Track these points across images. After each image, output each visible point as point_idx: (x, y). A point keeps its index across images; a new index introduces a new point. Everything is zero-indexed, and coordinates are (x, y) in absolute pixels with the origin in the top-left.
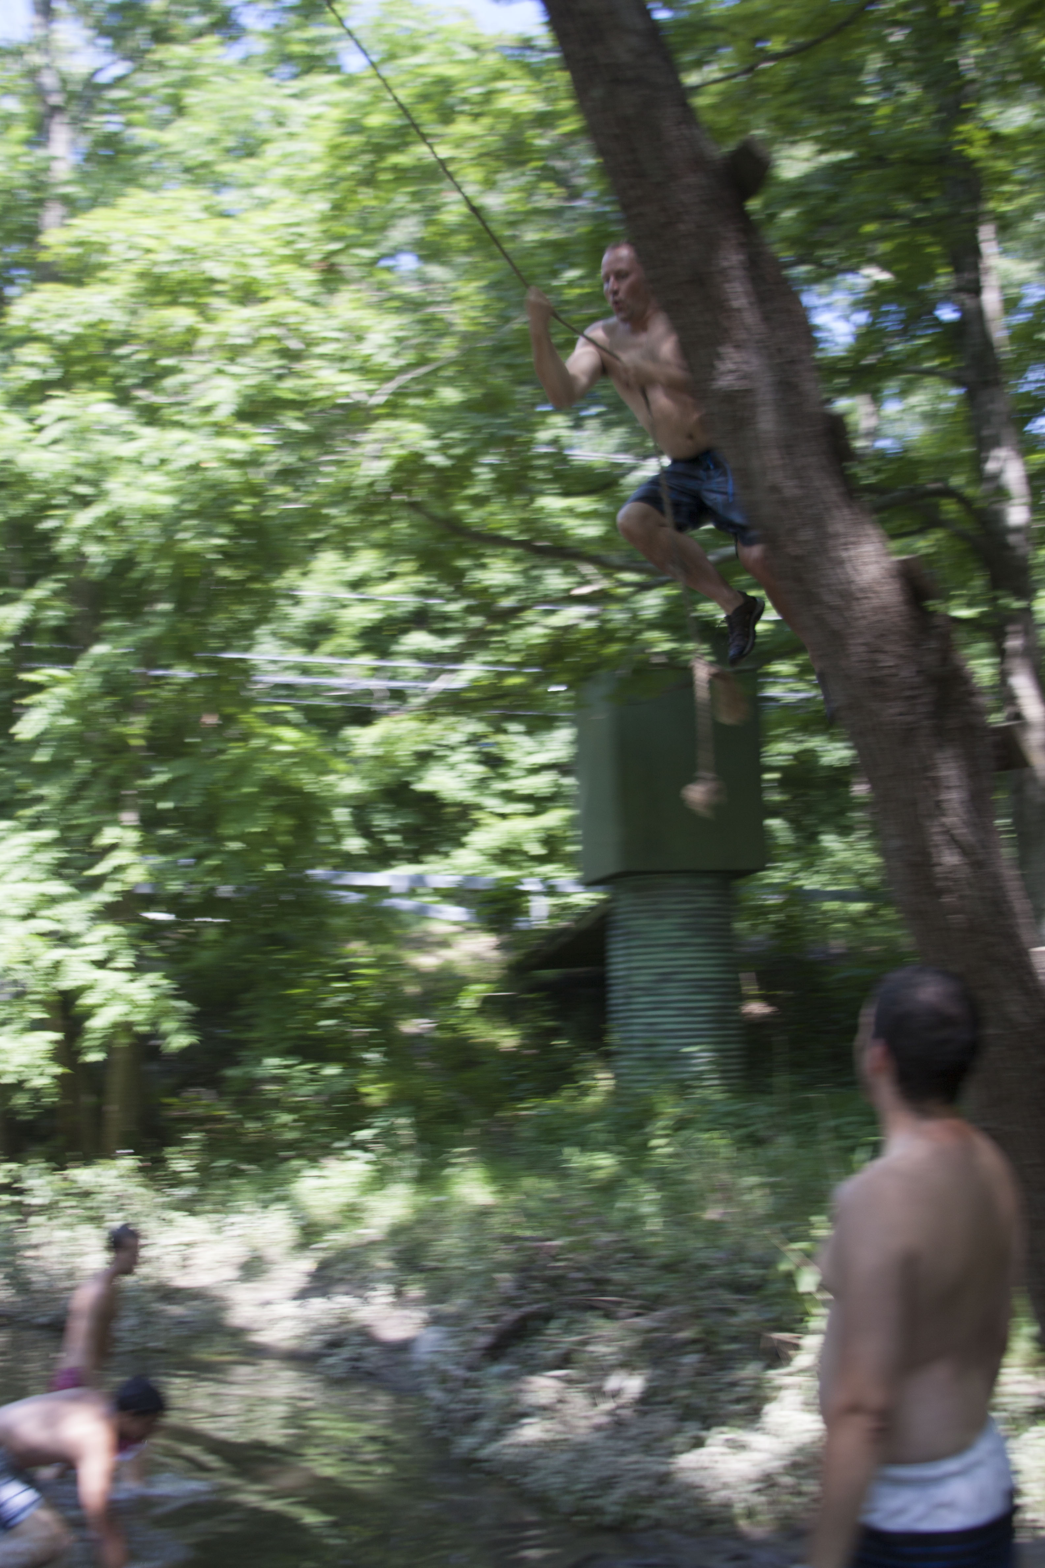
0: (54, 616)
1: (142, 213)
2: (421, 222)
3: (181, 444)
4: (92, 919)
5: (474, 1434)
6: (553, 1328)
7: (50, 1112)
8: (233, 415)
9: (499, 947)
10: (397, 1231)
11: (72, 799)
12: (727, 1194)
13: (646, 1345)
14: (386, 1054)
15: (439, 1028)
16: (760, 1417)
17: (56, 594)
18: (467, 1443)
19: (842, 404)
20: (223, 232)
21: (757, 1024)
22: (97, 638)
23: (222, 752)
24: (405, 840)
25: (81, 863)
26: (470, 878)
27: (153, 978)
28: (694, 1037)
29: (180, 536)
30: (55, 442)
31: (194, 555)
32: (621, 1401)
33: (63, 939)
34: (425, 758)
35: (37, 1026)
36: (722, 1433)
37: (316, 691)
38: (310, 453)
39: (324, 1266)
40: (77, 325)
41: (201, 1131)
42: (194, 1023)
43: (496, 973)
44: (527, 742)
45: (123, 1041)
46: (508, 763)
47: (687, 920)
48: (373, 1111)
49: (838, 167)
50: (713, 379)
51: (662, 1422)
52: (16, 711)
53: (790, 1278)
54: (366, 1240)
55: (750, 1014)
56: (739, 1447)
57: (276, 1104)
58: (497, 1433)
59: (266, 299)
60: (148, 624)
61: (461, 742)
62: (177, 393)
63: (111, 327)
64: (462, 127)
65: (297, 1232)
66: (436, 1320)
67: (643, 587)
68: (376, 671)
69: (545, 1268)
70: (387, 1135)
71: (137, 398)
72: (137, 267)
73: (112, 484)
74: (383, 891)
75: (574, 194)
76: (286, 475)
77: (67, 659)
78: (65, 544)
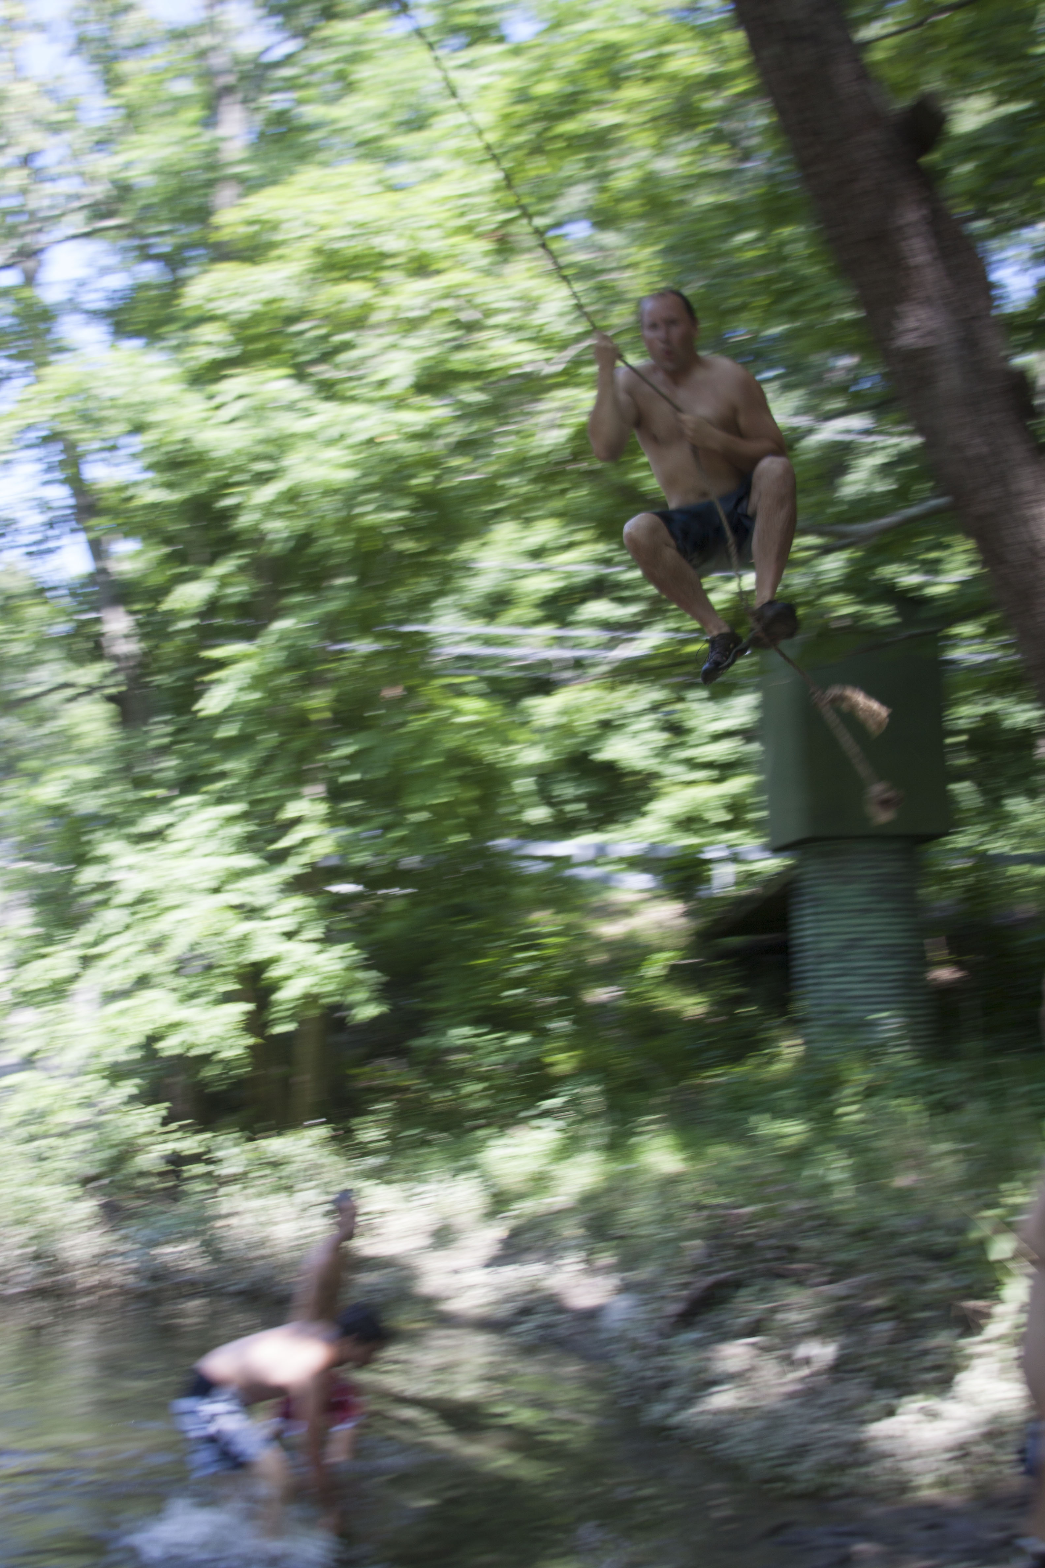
0: (238, 591)
1: (315, 189)
2: (594, 188)
3: (360, 418)
4: (282, 891)
5: (666, 1401)
6: (744, 1294)
7: (240, 1083)
8: (412, 386)
9: (686, 914)
10: (588, 1199)
11: (256, 774)
12: (919, 1161)
13: (839, 1313)
14: (575, 1022)
15: (627, 996)
16: (951, 1387)
17: (241, 569)
18: (657, 1410)
19: (1021, 360)
20: (397, 206)
21: (945, 990)
22: (277, 614)
23: (403, 724)
24: (591, 808)
25: (270, 836)
26: (654, 846)
27: (339, 950)
28: (882, 1003)
29: (358, 510)
30: (233, 420)
31: (372, 530)
32: (815, 1367)
33: (250, 912)
34: (607, 726)
35: (228, 998)
36: (914, 1402)
37: (498, 661)
38: (488, 423)
39: (515, 1233)
40: (255, 302)
41: (392, 1100)
42: (383, 993)
43: (683, 942)
44: (711, 708)
45: (314, 1013)
46: (689, 731)
47: (874, 885)
48: (562, 1079)
49: (1013, 118)
50: (892, 339)
51: (853, 1390)
52: (197, 688)
53: (982, 1245)
54: (557, 1207)
55: (934, 980)
56: (933, 1415)
57: (462, 1074)
58: (688, 1401)
59: (438, 272)
60: (328, 600)
61: (645, 710)
62: (353, 368)
63: (284, 304)
64: (632, 92)
65: (488, 1200)
66: (625, 1288)
67: (826, 550)
68: (560, 641)
69: (732, 1236)
70: (574, 1103)
71: (311, 375)
72: (311, 243)
73: (290, 460)
74: (564, 861)
75: (747, 155)
76: (464, 446)
77: (249, 634)
78: (244, 521)
